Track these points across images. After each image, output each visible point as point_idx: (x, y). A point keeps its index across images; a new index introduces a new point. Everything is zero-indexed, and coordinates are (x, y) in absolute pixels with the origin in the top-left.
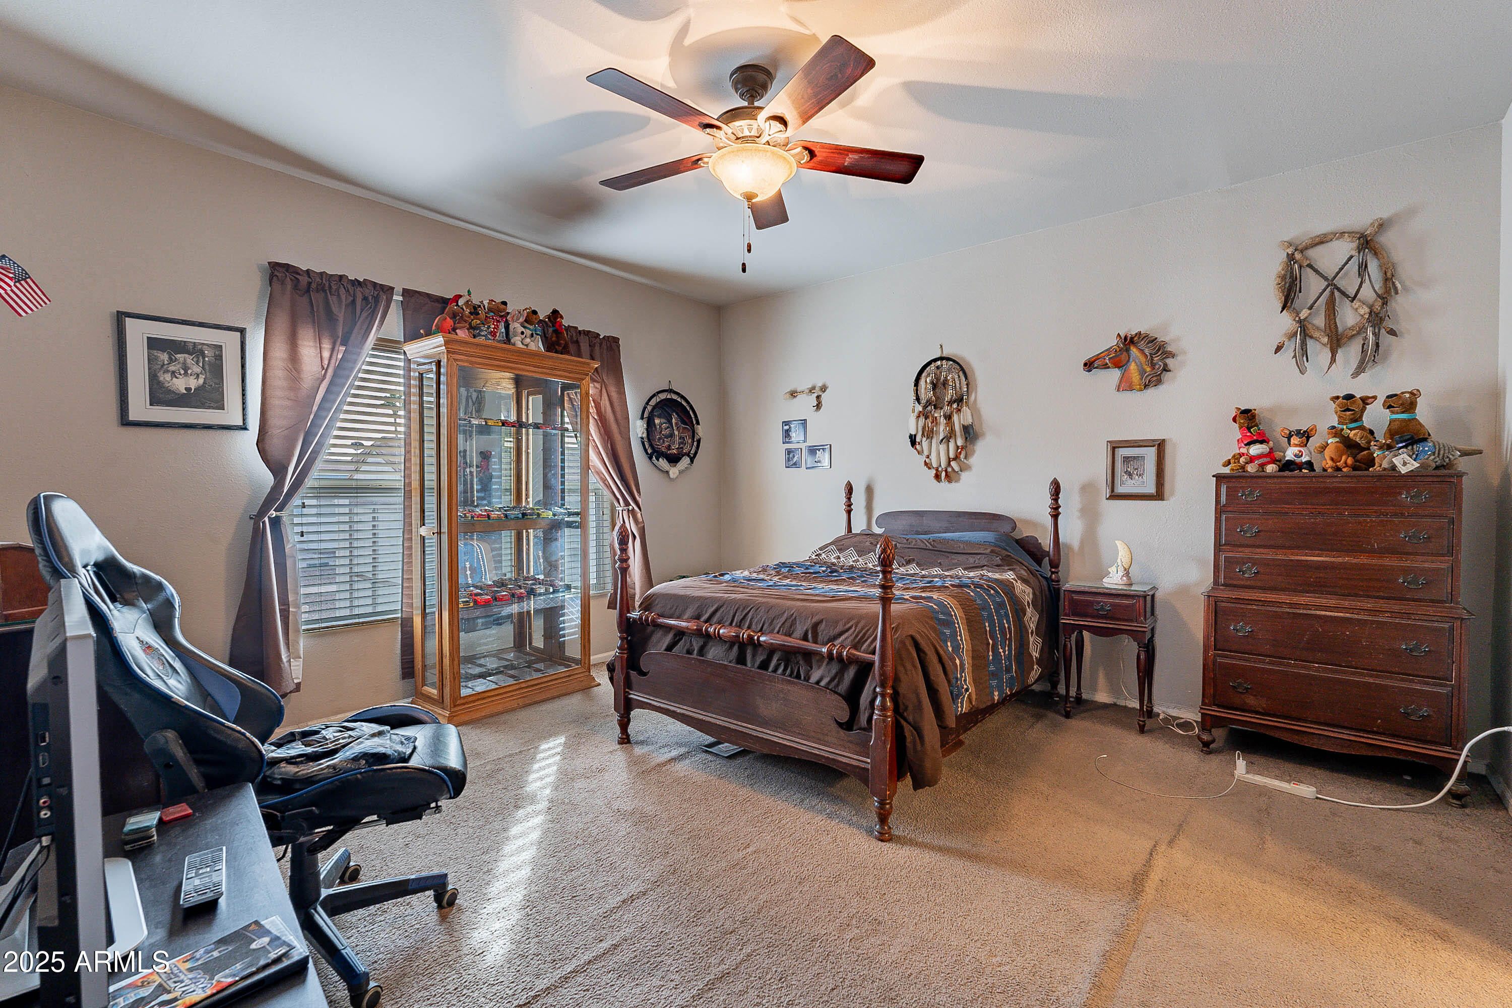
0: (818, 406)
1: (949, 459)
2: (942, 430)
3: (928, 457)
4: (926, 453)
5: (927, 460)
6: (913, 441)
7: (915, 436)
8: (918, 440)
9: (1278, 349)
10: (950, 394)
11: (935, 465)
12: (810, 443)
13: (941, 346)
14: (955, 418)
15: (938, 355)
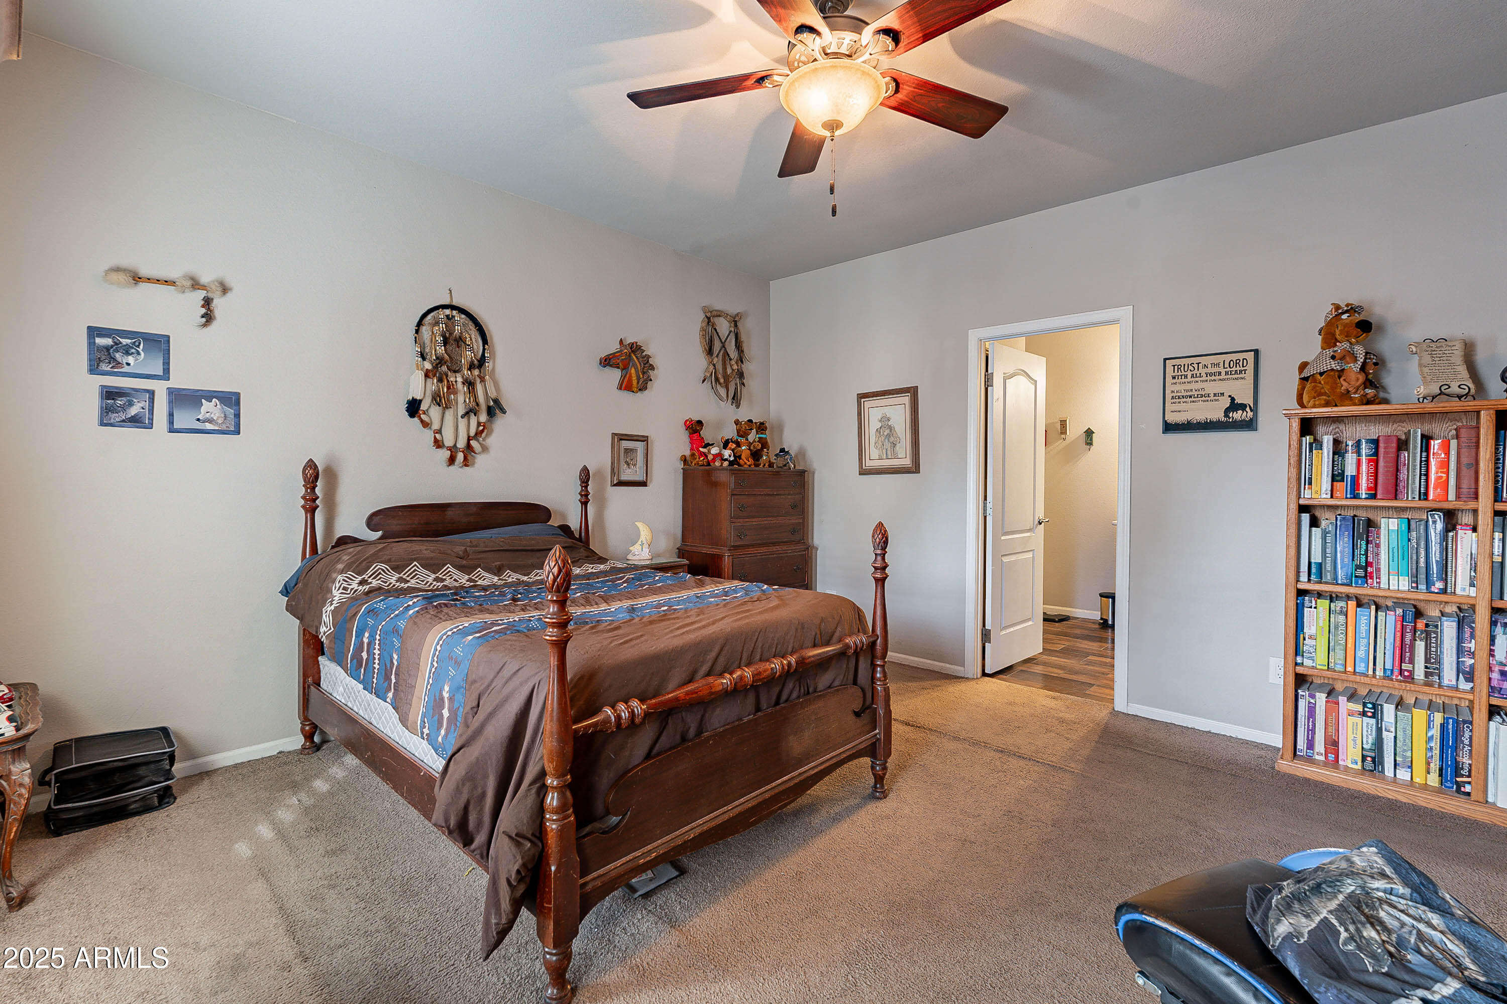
0: (208, 317)
1: (469, 437)
2: (461, 399)
3: (439, 431)
4: (436, 426)
5: (438, 436)
6: (413, 408)
7: (420, 401)
8: (424, 407)
9: (703, 381)
10: (468, 356)
11: (449, 442)
12: (177, 381)
13: (451, 291)
14: (479, 388)
15: (446, 301)
